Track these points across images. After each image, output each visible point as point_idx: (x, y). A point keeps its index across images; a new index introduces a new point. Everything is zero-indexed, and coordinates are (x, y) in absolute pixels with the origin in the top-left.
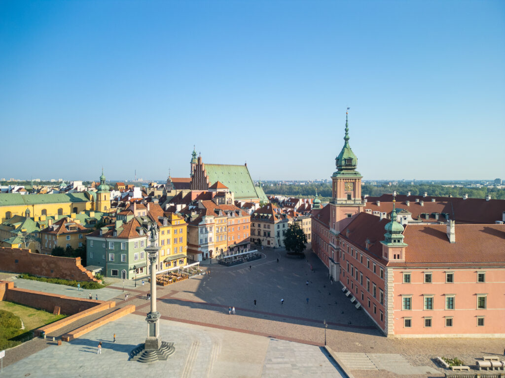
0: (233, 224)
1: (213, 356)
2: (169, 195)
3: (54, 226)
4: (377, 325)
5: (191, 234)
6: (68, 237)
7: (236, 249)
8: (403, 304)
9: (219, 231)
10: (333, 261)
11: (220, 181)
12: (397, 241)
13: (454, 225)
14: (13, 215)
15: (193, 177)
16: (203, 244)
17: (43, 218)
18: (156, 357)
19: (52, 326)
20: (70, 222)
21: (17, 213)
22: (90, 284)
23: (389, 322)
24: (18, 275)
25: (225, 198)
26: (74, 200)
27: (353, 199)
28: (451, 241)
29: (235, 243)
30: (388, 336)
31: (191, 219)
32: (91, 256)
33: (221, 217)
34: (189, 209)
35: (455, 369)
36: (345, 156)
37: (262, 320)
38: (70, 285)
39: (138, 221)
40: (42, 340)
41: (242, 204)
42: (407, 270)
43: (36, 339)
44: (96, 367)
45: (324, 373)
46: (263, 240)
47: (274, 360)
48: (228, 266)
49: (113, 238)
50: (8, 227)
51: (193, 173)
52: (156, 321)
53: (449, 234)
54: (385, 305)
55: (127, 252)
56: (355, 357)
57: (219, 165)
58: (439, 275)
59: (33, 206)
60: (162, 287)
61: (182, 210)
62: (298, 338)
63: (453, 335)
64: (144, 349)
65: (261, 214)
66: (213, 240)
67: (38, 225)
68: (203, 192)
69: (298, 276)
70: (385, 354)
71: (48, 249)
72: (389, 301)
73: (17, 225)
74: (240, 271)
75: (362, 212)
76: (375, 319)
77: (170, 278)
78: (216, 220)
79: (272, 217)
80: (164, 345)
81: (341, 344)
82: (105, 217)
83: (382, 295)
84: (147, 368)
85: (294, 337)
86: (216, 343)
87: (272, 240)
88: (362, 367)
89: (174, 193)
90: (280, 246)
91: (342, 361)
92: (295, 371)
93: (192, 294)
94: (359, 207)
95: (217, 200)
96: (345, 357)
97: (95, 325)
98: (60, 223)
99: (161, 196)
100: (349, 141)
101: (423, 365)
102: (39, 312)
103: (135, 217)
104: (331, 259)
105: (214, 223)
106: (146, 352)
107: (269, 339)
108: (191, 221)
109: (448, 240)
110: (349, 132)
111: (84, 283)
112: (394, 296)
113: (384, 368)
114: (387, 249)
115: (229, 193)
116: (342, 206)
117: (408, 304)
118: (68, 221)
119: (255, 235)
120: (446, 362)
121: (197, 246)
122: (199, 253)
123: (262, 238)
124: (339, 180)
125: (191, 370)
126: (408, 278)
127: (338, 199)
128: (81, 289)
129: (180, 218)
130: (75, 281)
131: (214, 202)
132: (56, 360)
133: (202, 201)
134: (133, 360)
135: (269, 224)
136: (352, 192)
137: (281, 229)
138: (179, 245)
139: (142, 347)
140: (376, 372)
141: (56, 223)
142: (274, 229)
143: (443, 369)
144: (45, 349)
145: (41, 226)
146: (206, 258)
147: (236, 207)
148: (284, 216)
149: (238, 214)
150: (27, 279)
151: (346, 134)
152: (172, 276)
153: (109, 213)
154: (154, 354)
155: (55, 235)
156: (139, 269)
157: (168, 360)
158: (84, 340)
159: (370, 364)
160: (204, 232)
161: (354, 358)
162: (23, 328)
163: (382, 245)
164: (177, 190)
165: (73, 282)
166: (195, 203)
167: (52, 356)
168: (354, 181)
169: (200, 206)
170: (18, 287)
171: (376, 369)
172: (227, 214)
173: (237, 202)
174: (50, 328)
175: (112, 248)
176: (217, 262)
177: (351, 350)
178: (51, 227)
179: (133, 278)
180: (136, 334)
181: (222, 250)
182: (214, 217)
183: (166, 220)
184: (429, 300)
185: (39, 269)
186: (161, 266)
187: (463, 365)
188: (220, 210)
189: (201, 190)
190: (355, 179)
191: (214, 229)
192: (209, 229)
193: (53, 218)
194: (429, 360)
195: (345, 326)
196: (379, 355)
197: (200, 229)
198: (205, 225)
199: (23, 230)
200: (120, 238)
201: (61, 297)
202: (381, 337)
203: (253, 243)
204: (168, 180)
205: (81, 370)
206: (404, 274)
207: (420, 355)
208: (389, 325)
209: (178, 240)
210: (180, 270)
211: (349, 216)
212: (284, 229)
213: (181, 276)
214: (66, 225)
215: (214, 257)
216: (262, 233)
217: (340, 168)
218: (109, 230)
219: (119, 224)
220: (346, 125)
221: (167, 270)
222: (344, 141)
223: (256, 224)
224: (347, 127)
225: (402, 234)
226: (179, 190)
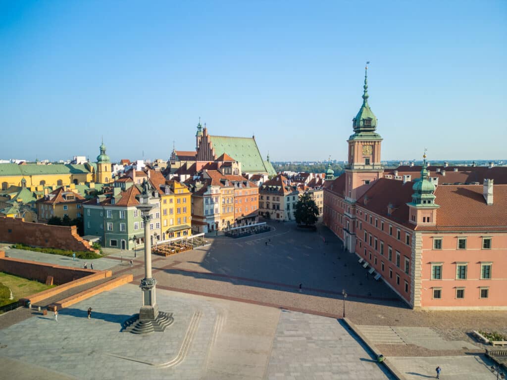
0: (240, 195)
1: (217, 328)
2: (173, 167)
3: (50, 195)
4: (400, 297)
5: (196, 204)
6: (65, 207)
7: (244, 221)
8: (432, 272)
9: (226, 202)
10: (348, 232)
11: (227, 153)
12: (427, 202)
13: (492, 184)
14: (9, 185)
15: (198, 149)
16: (209, 215)
17: (40, 188)
18: (152, 328)
19: (40, 295)
20: (67, 192)
21: (14, 183)
22: (87, 254)
23: (415, 293)
24: (11, 245)
25: (231, 168)
26: (74, 171)
27: (371, 163)
28: (488, 203)
29: (243, 215)
30: (415, 308)
31: (195, 189)
32: (89, 226)
33: (227, 187)
34: (194, 179)
35: (496, 345)
36: (364, 116)
37: (272, 291)
38: (65, 255)
39: (138, 189)
40: (27, 309)
41: (250, 176)
42: (439, 235)
43: (20, 309)
44: (83, 339)
45: (344, 347)
46: (272, 213)
47: (286, 333)
48: (236, 238)
49: (110, 206)
50: (4, 198)
51: (199, 147)
52: (151, 288)
53: (487, 195)
54: (412, 274)
55: (126, 221)
56: (378, 330)
57: (225, 137)
58: (474, 240)
59: (31, 176)
60: (164, 257)
61: (186, 181)
62: (312, 310)
63: (488, 307)
64: (138, 319)
65: (270, 186)
66: (219, 212)
67: (35, 195)
68: (208, 163)
69: (309, 248)
70: (413, 328)
71: (44, 220)
72: (416, 269)
73: (13, 196)
74: (248, 243)
75: (381, 178)
76: (398, 290)
77: (172, 249)
78: (222, 191)
79: (282, 188)
80: (161, 315)
81: (362, 316)
82: (105, 187)
83: (408, 264)
84: (141, 340)
85: (308, 308)
86: (221, 314)
87: (282, 213)
88: (387, 341)
89: (178, 165)
90: (290, 219)
91: (363, 334)
92: (310, 345)
93: (196, 265)
94: (378, 172)
95: (223, 170)
96: (367, 330)
97: (87, 294)
98: (57, 192)
99: (165, 168)
100: (368, 99)
101: (457, 339)
102: (31, 282)
103: (134, 185)
104: (345, 230)
105: (220, 194)
106: (140, 323)
107: (280, 311)
108: (196, 191)
109: (485, 202)
110: (368, 89)
111: (80, 253)
112: (422, 263)
113: (413, 342)
114: (415, 211)
115: (236, 163)
116: (359, 171)
117: (438, 272)
118: (65, 190)
119: (263, 208)
120: (485, 336)
121: (202, 218)
122: (204, 225)
123: (270, 211)
124: (357, 143)
125: (191, 343)
126: (438, 244)
127: (355, 164)
128: (77, 259)
129: (183, 187)
130: (71, 251)
131: (219, 172)
132: (39, 331)
133: (207, 170)
134: (126, 331)
135: (278, 196)
136: (371, 156)
137: (291, 202)
138: (183, 215)
139: (136, 317)
140: (403, 346)
141: (53, 193)
142: (283, 202)
143: (481, 344)
144: (29, 319)
145: (38, 196)
146: (212, 231)
147: (243, 178)
148: (294, 188)
149: (246, 185)
150: (21, 249)
151: (365, 92)
152: (175, 247)
153: (109, 184)
154: (149, 324)
155: (51, 204)
156: (140, 239)
157: (165, 331)
158: (74, 309)
159: (396, 338)
160: (209, 202)
161: (377, 332)
162: (12, 298)
163: (408, 207)
164: (181, 162)
165: (68, 252)
166: (200, 174)
167: (35, 327)
168: (373, 144)
169: (205, 176)
170: (10, 257)
171: (404, 344)
172: (234, 184)
173: (245, 174)
174: (37, 297)
175: (110, 217)
176: (223, 234)
177: (372, 323)
178: (47, 197)
179: (133, 249)
180: (132, 303)
181: (229, 222)
182: (220, 187)
183: (168, 189)
184: (462, 268)
185: (33, 239)
186: (164, 237)
187: (505, 340)
188: (226, 179)
189: (207, 160)
190: (375, 142)
191: (221, 200)
192: (214, 200)
193: (51, 188)
194: (464, 334)
195: (364, 297)
196: (405, 328)
197: (205, 199)
198: (211, 195)
199: (19, 200)
200: (118, 206)
201: (54, 267)
202: (406, 309)
203: (261, 216)
204: (172, 153)
205: (65, 342)
206: (434, 239)
207: (453, 329)
208: (415, 296)
209: (182, 210)
210: (184, 241)
211: (367, 182)
212: (294, 202)
213: (185, 247)
214: (62, 194)
215: (221, 229)
216: (271, 206)
217: (357, 130)
218: (107, 198)
219: (117, 191)
220: (365, 81)
221: (170, 240)
222: (363, 100)
223: (265, 197)
224: (365, 83)
225: (433, 193)
226: (183, 162)
